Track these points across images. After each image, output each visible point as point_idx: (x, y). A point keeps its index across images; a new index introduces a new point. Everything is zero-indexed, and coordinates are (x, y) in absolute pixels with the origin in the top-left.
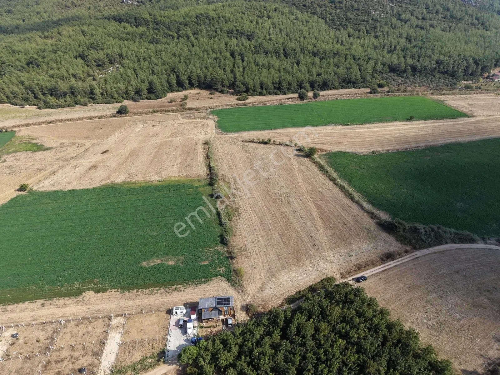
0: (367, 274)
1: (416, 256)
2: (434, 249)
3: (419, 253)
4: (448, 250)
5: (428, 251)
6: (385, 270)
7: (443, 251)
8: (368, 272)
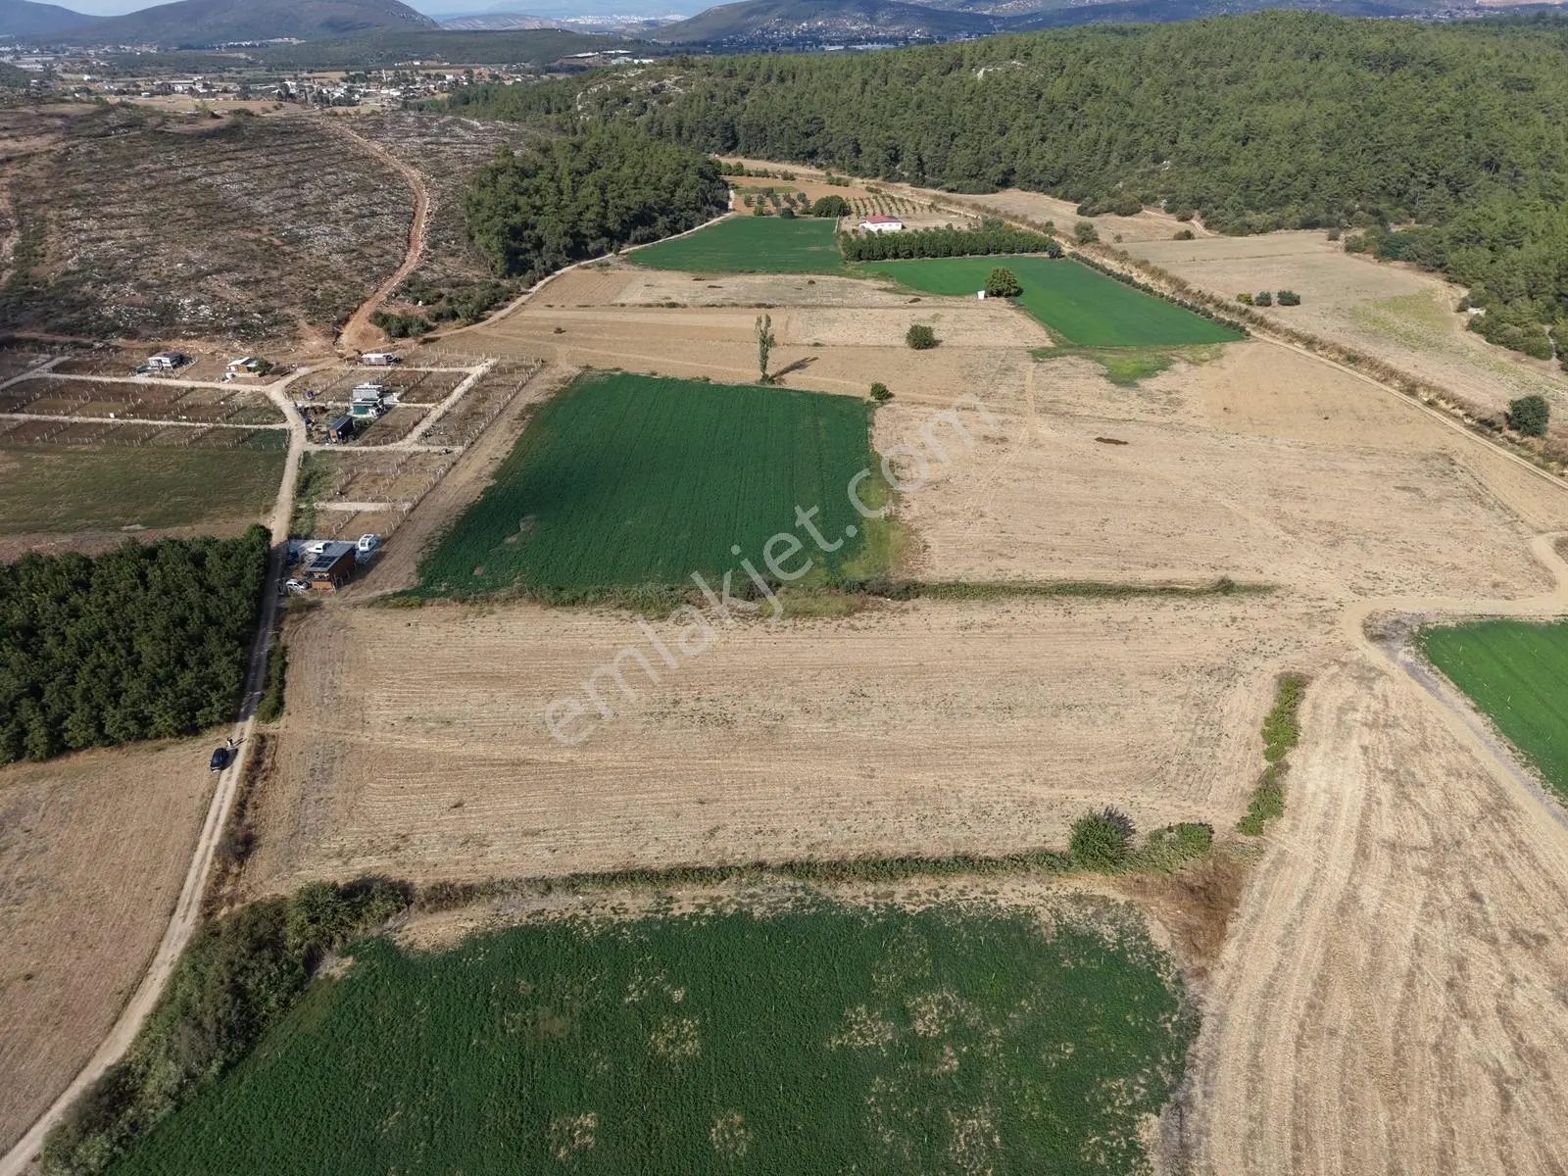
0: (229, 779)
1: (180, 912)
2: (159, 980)
3: (184, 927)
4: (117, 1019)
5: (168, 959)
6: (203, 819)
7: (126, 1003)
8: (233, 784)
